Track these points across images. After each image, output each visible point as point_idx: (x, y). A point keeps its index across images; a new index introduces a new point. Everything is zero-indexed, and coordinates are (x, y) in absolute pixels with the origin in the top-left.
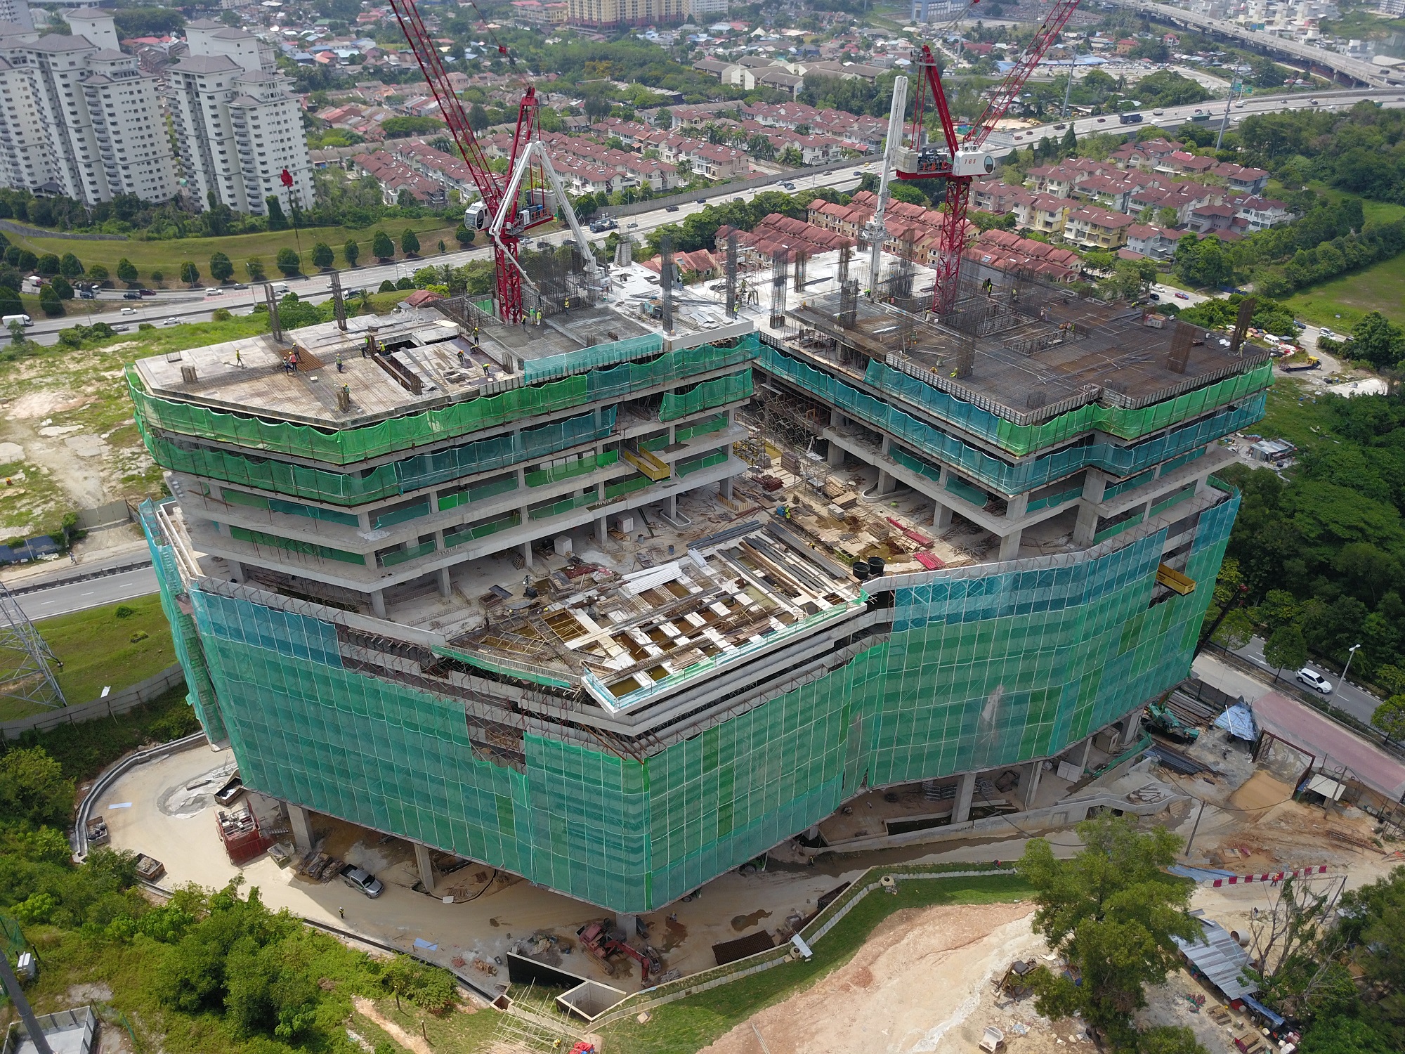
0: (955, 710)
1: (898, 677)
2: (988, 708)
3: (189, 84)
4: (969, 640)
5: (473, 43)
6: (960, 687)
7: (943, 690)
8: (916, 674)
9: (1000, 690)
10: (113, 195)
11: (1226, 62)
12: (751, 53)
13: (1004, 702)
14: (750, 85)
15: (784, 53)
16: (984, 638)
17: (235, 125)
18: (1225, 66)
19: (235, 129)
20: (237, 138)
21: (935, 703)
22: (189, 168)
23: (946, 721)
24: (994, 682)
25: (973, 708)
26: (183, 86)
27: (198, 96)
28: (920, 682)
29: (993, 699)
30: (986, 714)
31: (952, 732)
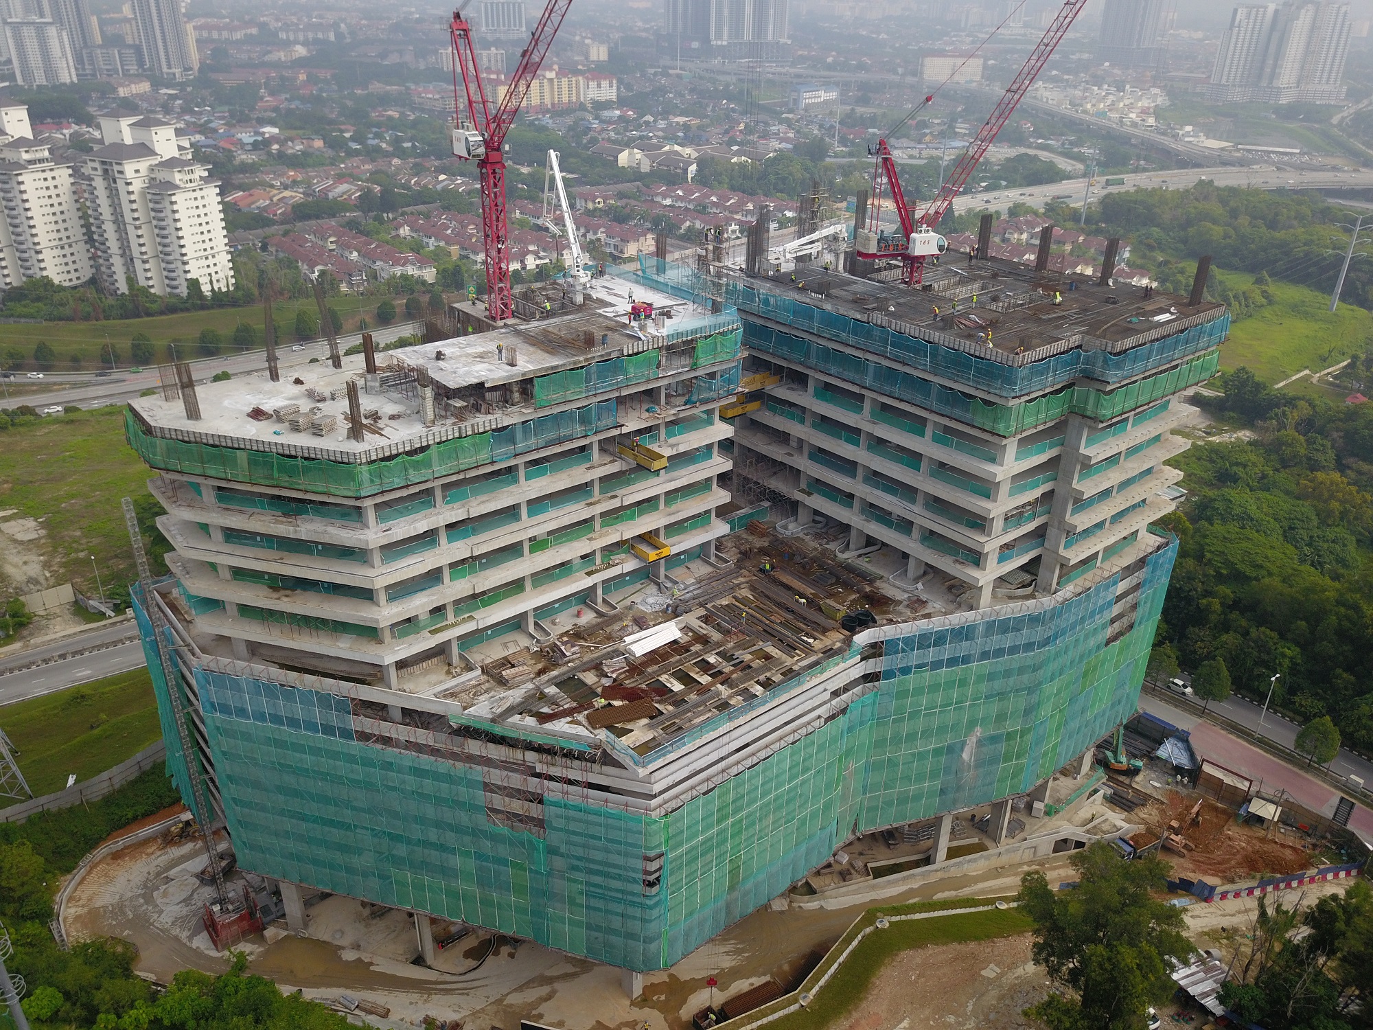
0: (937, 752)
1: (886, 723)
2: (967, 750)
3: (106, 171)
4: (950, 684)
5: (374, 130)
6: (942, 729)
7: (926, 733)
8: (902, 720)
9: (978, 731)
10: (24, 279)
11: (1076, 146)
12: (641, 138)
13: (980, 743)
14: (646, 167)
15: (674, 140)
16: (963, 683)
17: (153, 210)
18: (1076, 150)
19: (153, 214)
20: (154, 222)
21: (920, 746)
22: (105, 252)
23: (928, 764)
24: (972, 724)
25: (953, 750)
26: (100, 172)
27: (115, 182)
28: (905, 728)
29: (972, 741)
30: (965, 756)
31: (934, 775)
